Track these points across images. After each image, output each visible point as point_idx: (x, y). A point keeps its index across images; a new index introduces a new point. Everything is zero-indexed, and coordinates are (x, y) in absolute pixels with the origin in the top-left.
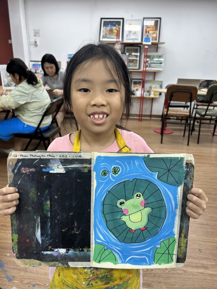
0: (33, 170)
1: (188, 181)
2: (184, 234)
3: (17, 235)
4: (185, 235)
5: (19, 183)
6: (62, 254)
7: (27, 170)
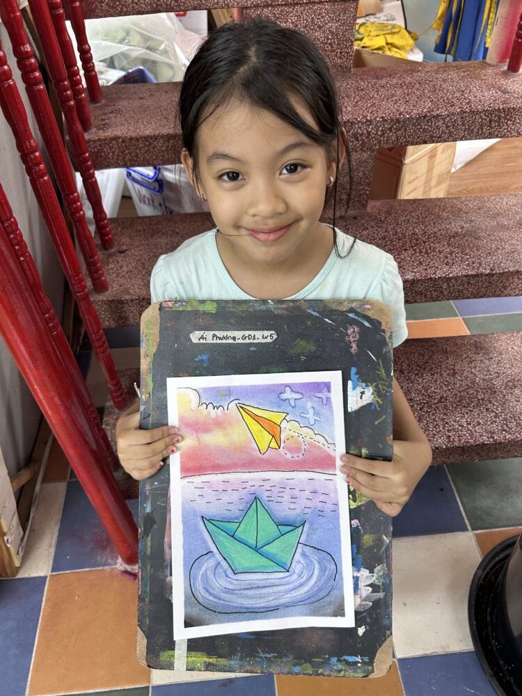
0: (353, 349)
1: (334, 665)
2: (215, 662)
3: (214, 312)
4: (214, 665)
5: (327, 320)
7: (353, 337)
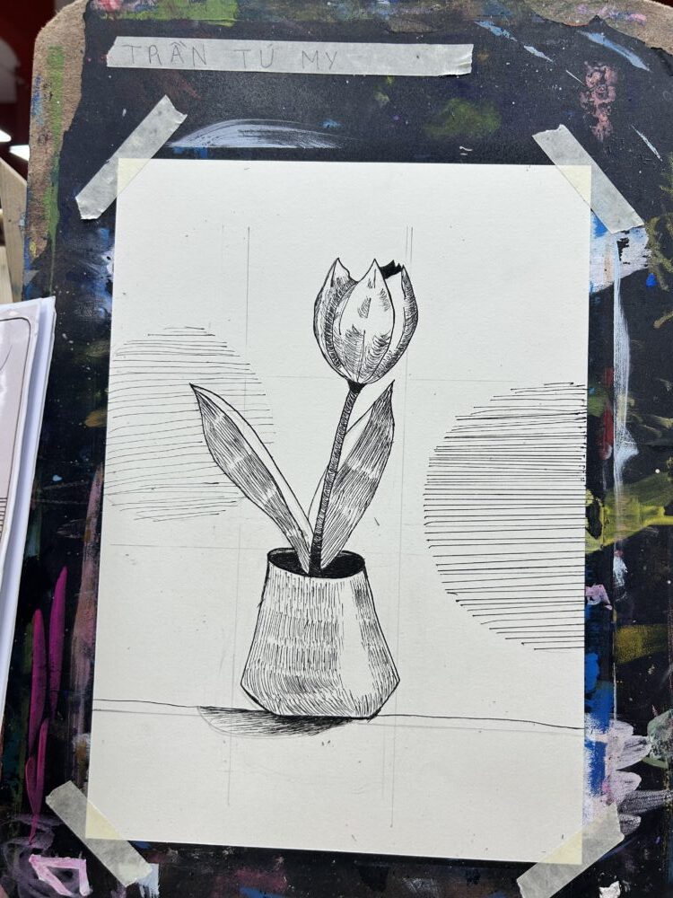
0: (599, 127)
3: (228, 24)
5: (531, 49)
6: (104, 258)
7: (601, 96)
